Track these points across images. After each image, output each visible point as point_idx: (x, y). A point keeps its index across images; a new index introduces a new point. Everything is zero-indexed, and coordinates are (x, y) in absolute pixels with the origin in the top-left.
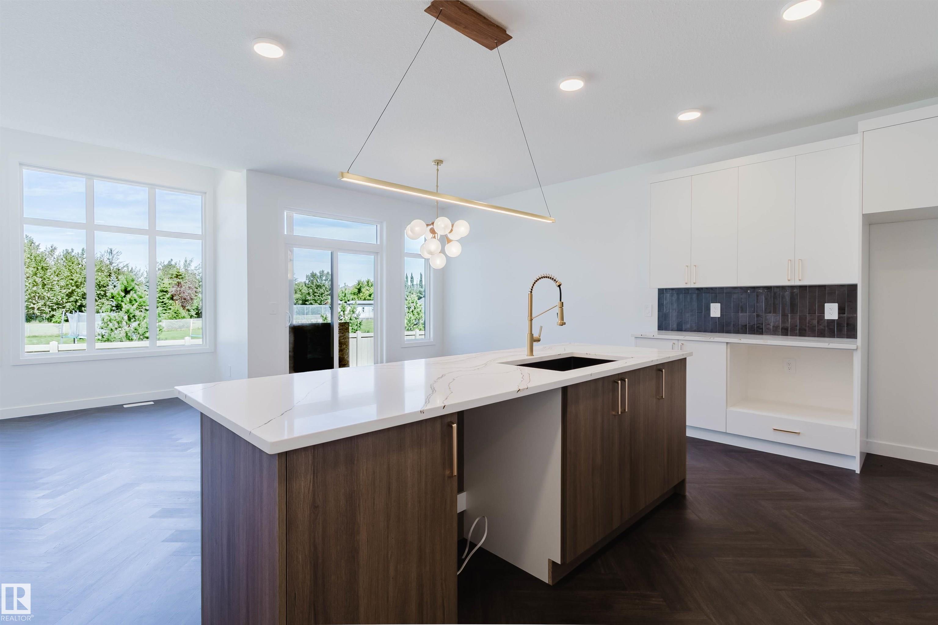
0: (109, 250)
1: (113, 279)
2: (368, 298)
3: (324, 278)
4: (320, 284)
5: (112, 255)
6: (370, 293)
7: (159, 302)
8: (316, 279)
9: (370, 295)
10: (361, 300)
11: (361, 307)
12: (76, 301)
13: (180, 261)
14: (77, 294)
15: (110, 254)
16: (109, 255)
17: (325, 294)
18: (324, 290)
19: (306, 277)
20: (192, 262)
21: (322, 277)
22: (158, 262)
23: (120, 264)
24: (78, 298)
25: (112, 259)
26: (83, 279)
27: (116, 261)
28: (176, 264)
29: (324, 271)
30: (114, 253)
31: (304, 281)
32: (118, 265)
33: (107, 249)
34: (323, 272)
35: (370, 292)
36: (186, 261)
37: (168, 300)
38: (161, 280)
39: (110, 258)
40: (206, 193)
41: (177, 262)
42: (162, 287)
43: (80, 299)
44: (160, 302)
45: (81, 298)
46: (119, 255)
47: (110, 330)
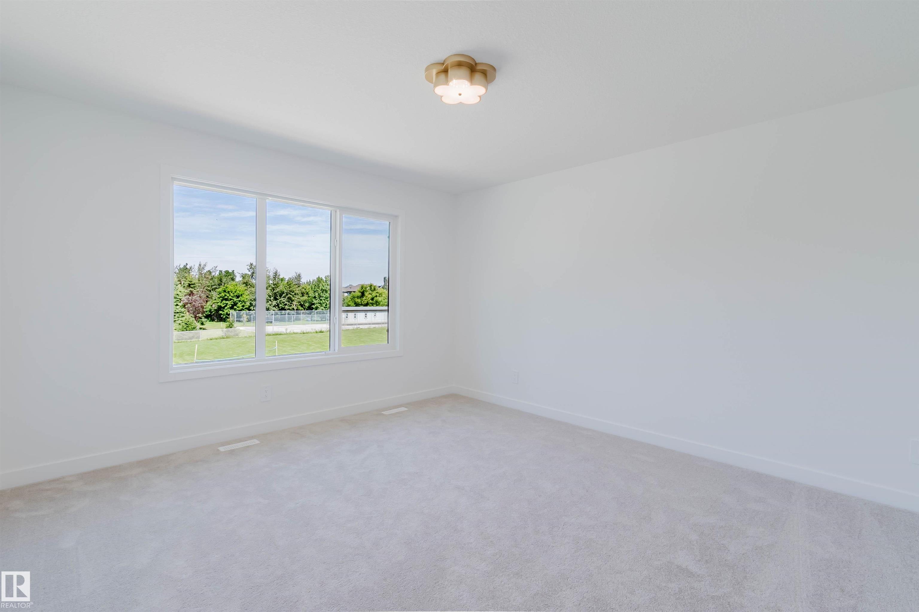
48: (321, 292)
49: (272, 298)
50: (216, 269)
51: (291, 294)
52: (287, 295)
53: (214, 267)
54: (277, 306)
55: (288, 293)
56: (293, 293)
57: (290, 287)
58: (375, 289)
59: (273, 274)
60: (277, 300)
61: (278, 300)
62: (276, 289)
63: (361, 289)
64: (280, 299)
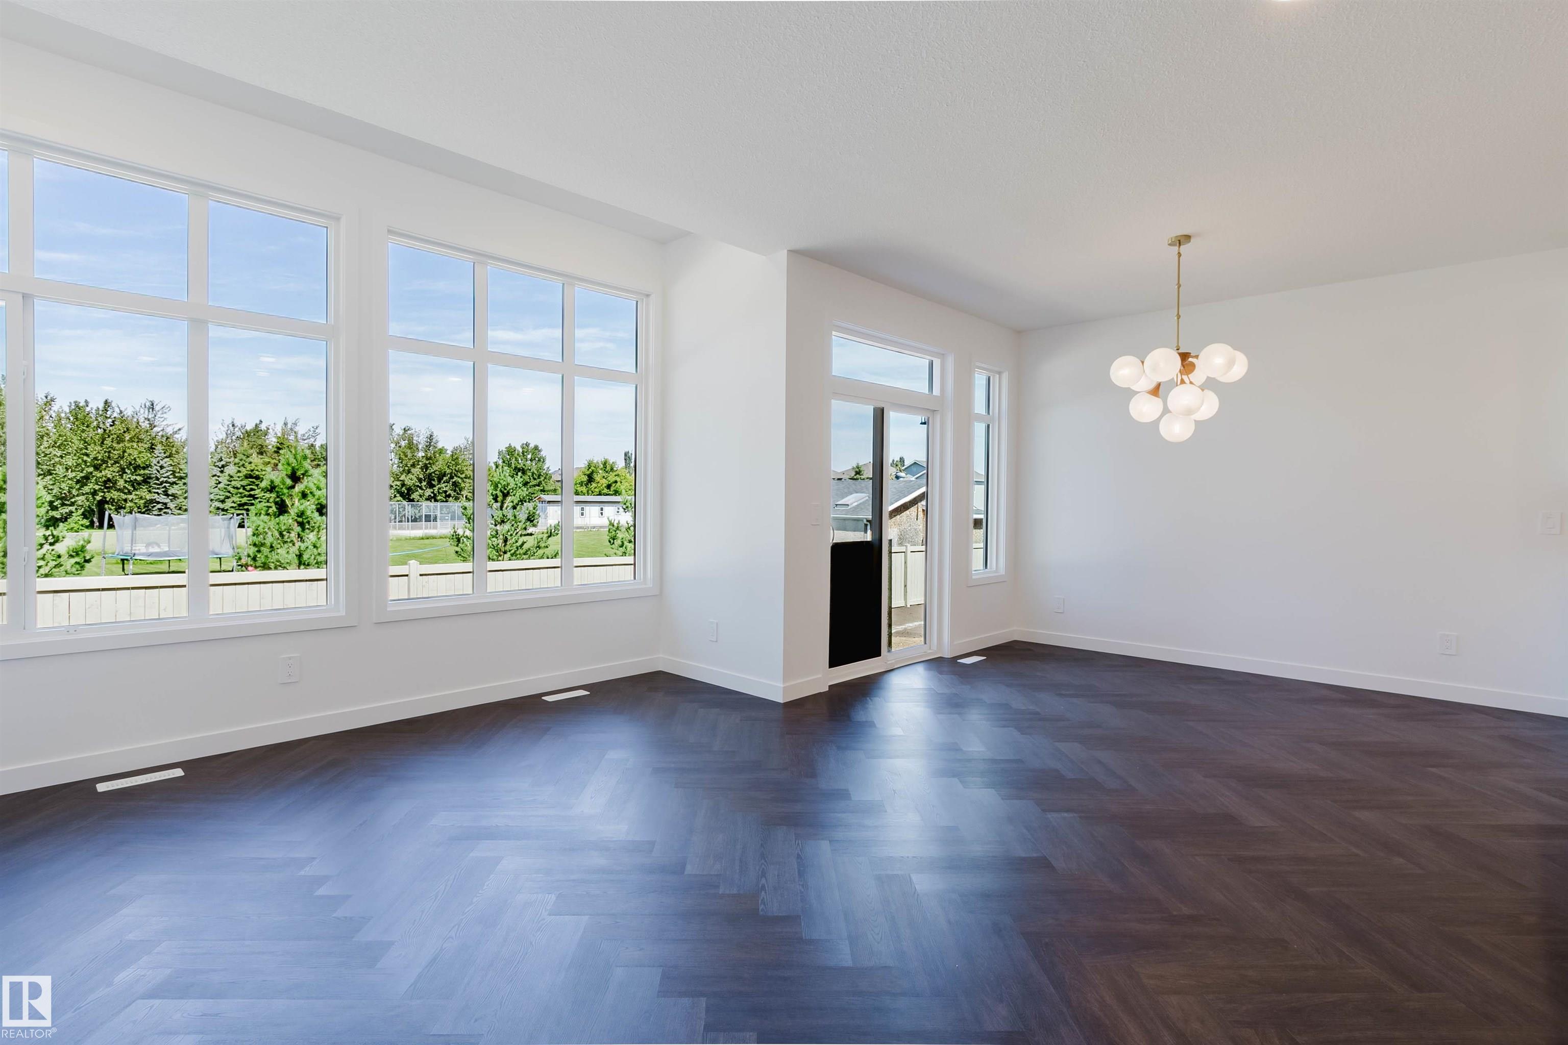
0: (148, 404)
1: (159, 455)
2: (606, 491)
3: (529, 457)
4: (524, 467)
5: (154, 412)
6: (610, 483)
7: (243, 495)
8: (516, 458)
9: (609, 487)
10: (594, 495)
11: (598, 507)
12: (94, 493)
13: (275, 424)
14: (96, 480)
15: (151, 410)
16: (149, 411)
17: (531, 484)
18: (529, 476)
19: (498, 454)
20: (296, 426)
21: (525, 454)
22: (237, 426)
23: (167, 428)
24: (97, 487)
25: (153, 419)
26: (107, 454)
27: (162, 423)
28: (268, 429)
29: (529, 444)
30: (157, 408)
31: (496, 461)
32: (163, 429)
33: (144, 402)
34: (527, 445)
35: (609, 481)
36: (286, 424)
37: (263, 492)
38: (246, 456)
39: (150, 417)
40: (648, 296)
41: (269, 426)
42: (248, 469)
43: (100, 489)
44: (245, 496)
45: (102, 488)
46: (165, 413)
47: (269, 547)
48: (515, 473)
49: (424, 484)
50: (317, 431)
51: (459, 477)
52: (452, 478)
53: (313, 427)
54: (432, 498)
55: (453, 475)
56: (461, 474)
57: (457, 464)
58: (612, 469)
59: (424, 439)
60: (432, 488)
61: (435, 487)
62: (432, 467)
63: (588, 470)
64: (437, 487)
